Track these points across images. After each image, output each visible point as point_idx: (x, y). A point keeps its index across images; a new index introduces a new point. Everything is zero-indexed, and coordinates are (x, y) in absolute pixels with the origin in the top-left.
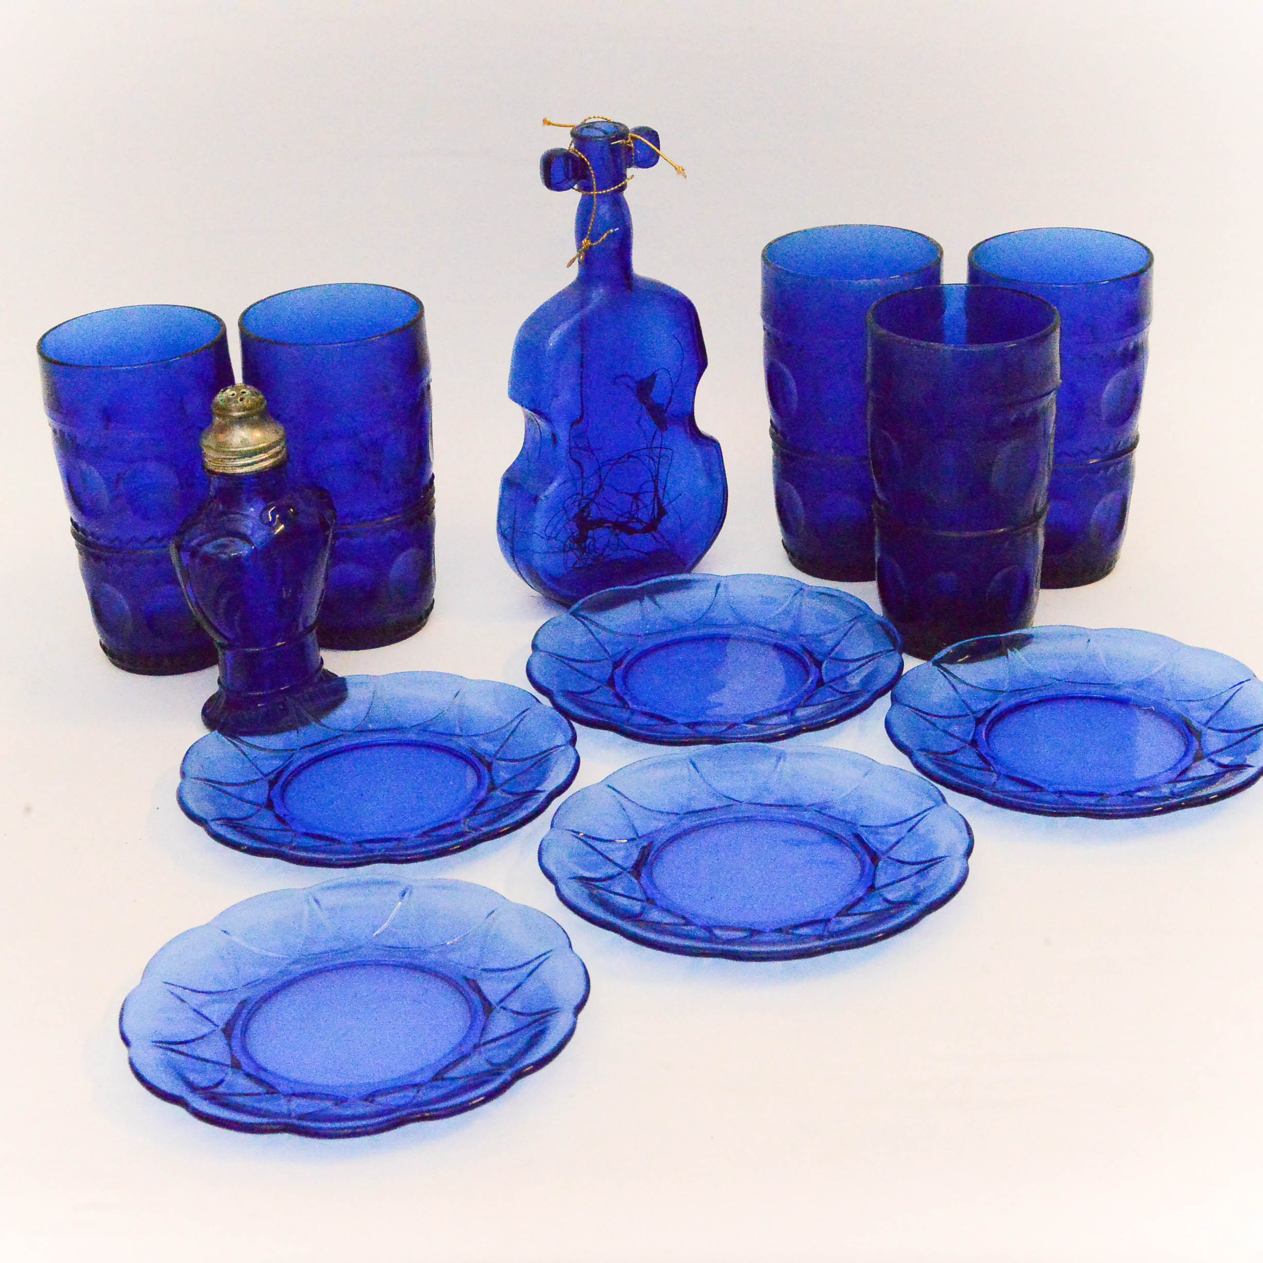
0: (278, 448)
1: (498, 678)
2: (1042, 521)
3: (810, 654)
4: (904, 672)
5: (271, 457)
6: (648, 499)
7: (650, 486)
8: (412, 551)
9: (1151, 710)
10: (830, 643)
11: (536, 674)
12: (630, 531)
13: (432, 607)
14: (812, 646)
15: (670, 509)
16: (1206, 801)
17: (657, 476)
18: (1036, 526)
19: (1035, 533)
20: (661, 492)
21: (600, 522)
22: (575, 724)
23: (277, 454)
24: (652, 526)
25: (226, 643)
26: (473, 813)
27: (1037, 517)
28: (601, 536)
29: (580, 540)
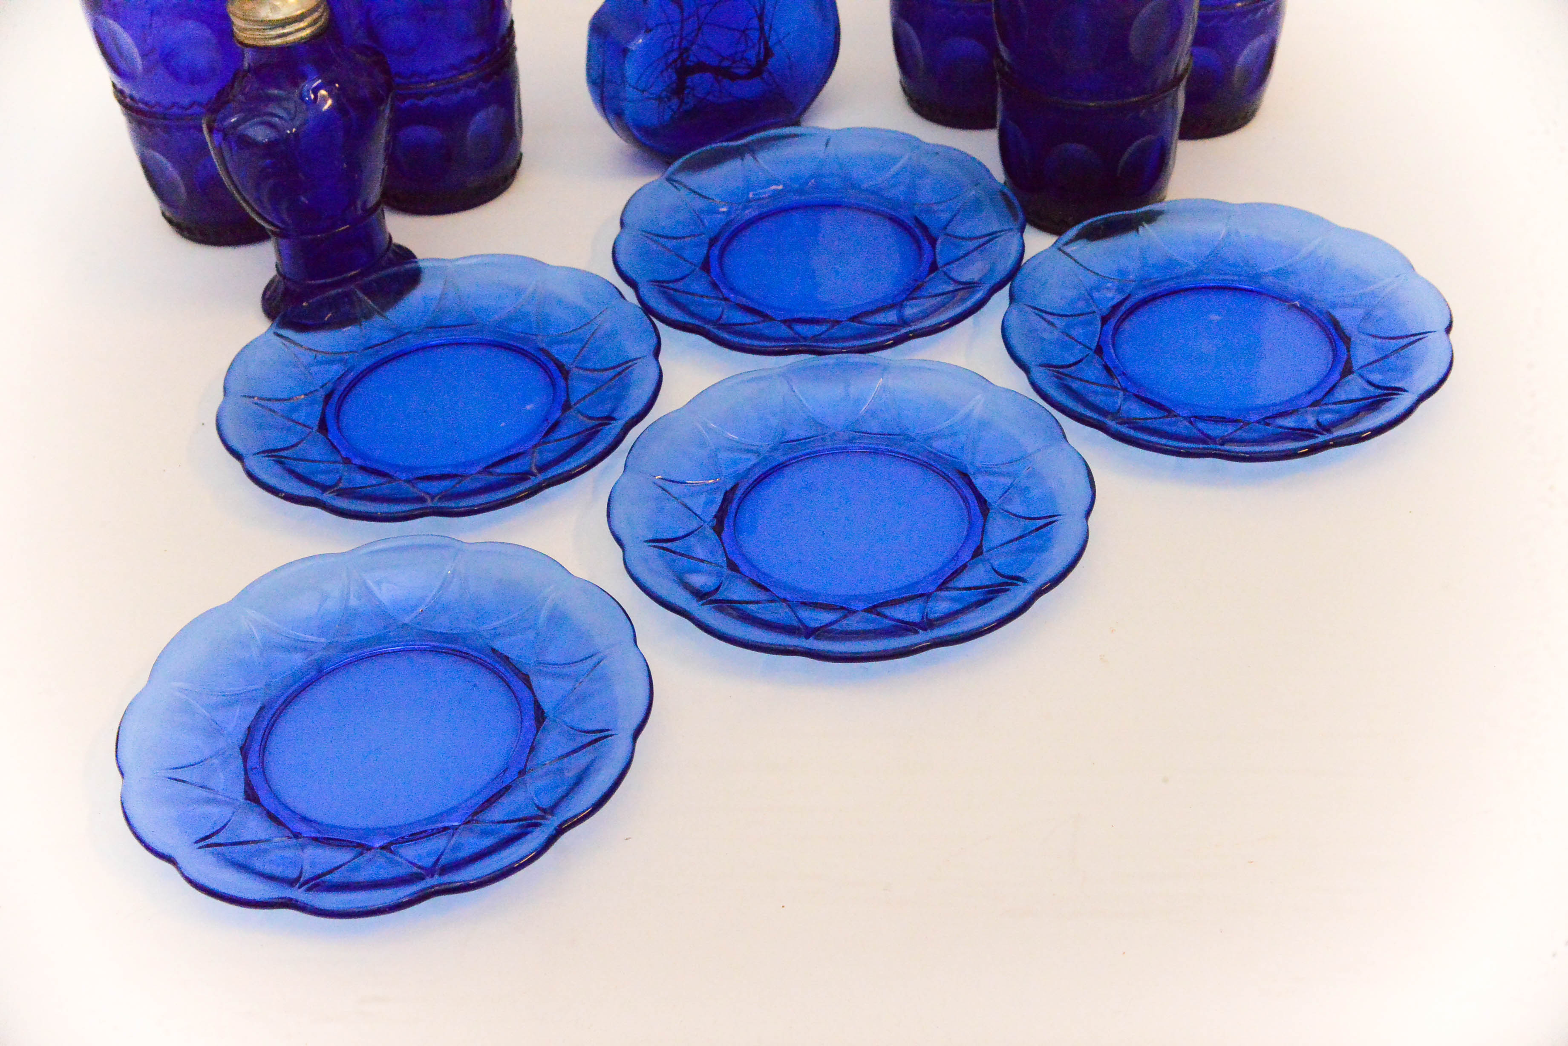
0: (316, 15)
1: (581, 264)
2: (1183, 84)
3: (925, 228)
4: (1024, 261)
5: (309, 26)
6: (754, 35)
7: (755, 22)
8: (492, 109)
9: (1295, 306)
10: (945, 216)
11: (622, 259)
12: (734, 77)
13: (519, 164)
14: (925, 219)
15: (777, 49)
16: (1357, 439)
17: (762, 14)
18: (1177, 91)
19: (1175, 99)
20: (767, 27)
21: (701, 67)
22: (661, 326)
23: (315, 22)
24: (756, 71)
25: (278, 230)
26: (544, 441)
27: (1178, 80)
28: (700, 82)
29: (678, 90)
